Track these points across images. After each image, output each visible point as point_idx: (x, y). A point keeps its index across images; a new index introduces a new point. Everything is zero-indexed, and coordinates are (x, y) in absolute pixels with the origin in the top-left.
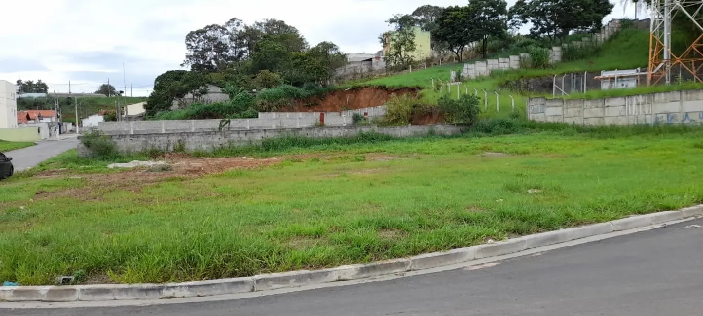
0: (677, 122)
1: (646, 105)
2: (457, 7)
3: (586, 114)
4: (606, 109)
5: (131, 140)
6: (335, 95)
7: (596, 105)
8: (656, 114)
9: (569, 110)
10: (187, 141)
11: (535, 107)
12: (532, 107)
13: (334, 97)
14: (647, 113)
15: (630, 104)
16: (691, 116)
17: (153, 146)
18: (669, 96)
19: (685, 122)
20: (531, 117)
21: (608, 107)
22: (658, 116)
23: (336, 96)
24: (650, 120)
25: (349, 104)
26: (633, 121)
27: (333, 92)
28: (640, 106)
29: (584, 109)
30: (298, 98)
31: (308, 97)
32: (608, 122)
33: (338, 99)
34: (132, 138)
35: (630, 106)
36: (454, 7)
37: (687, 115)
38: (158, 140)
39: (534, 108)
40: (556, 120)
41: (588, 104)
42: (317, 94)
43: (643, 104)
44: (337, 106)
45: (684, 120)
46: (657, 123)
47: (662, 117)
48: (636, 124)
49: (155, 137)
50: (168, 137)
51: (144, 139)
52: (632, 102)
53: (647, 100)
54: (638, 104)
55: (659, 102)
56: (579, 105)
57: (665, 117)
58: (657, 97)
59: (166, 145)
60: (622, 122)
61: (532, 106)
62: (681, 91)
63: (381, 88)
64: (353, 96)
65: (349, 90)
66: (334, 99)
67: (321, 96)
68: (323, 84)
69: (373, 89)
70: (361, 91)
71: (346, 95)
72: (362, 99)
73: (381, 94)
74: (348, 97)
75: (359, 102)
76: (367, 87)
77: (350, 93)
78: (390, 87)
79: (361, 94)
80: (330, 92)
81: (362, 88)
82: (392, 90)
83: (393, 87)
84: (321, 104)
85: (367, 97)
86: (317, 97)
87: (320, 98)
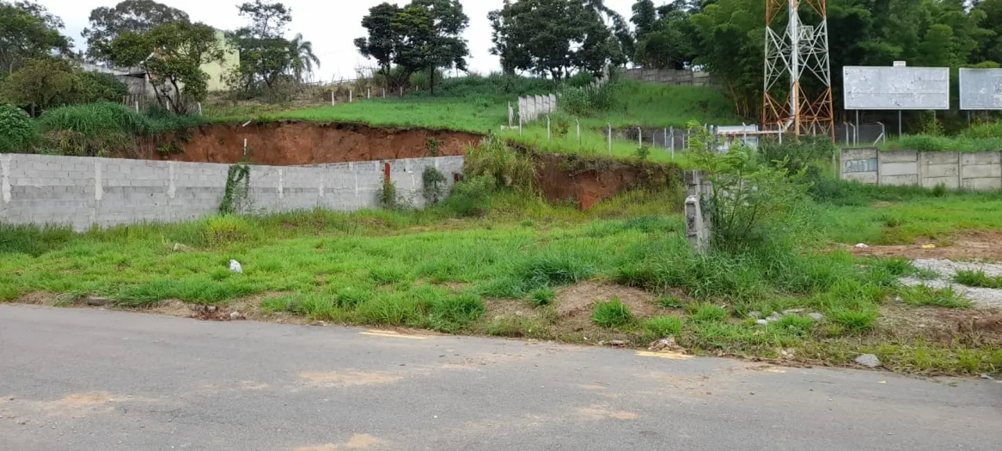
6: (210, 135)
7: (989, 160)
9: (930, 167)
11: (855, 162)
12: (849, 163)
13: (209, 139)
20: (846, 177)
23: (213, 136)
27: (204, 128)
29: (963, 166)
33: (217, 143)
39: (852, 164)
42: (177, 129)
44: (219, 157)
56: (951, 161)
61: (850, 160)
63: (339, 126)
64: (258, 140)
65: (246, 126)
66: (207, 142)
67: (183, 134)
68: (179, 109)
69: (310, 128)
70: (279, 129)
71: (240, 136)
72: (290, 145)
73: (343, 137)
74: (245, 140)
75: (278, 150)
76: (294, 123)
77: (249, 133)
78: (382, 125)
79: (281, 134)
80: (200, 128)
81: (278, 124)
82: (389, 131)
83: (393, 126)
84: (184, 149)
85: (301, 141)
86: (176, 134)
87: (182, 139)
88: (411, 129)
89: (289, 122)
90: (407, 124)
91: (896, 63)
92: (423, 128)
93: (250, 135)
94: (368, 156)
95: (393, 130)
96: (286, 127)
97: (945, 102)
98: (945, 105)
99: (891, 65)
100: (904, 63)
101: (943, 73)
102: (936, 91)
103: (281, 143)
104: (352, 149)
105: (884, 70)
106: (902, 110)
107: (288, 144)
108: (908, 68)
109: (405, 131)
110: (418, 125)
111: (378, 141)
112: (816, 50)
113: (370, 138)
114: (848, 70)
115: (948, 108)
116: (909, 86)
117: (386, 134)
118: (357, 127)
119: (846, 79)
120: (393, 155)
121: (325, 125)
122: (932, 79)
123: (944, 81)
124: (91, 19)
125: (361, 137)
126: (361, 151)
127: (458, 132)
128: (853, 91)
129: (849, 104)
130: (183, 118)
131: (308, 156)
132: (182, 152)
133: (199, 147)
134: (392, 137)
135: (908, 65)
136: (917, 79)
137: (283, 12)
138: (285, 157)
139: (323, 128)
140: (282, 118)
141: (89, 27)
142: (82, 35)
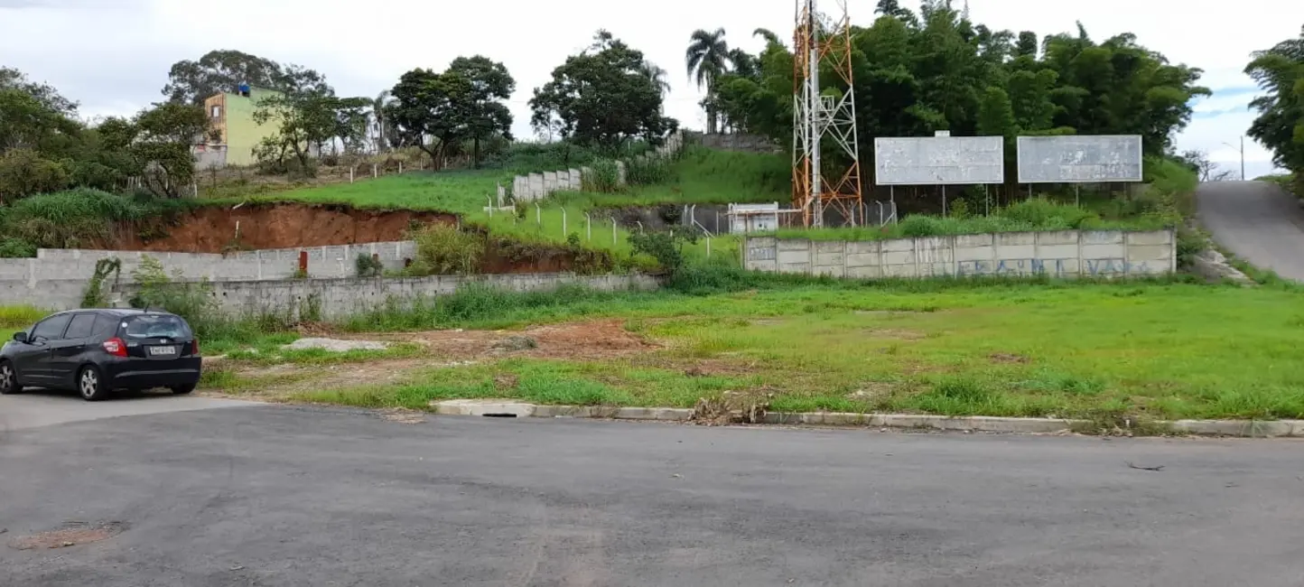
0: (990, 271)
1: (944, 251)
2: (430, 72)
3: (850, 261)
4: (884, 255)
5: (225, 294)
6: (201, 217)
8: (960, 262)
9: (820, 255)
10: (322, 298)
11: (757, 250)
12: (752, 251)
13: (200, 222)
14: (946, 260)
15: (920, 248)
16: (1009, 265)
17: (264, 309)
18: (976, 239)
19: (1000, 271)
20: (750, 266)
21: (886, 252)
22: (963, 264)
23: (205, 219)
24: (951, 270)
25: (242, 237)
26: (923, 272)
27: (196, 211)
28: (936, 251)
29: (847, 255)
30: (121, 219)
31: (146, 218)
32: (889, 272)
33: (209, 226)
34: (227, 291)
35: (921, 252)
36: (425, 70)
37: (1002, 264)
38: (273, 294)
39: (755, 252)
40: (800, 270)
41: (854, 247)
42: (163, 213)
43: (941, 248)
44: (210, 241)
45: (998, 269)
46: (961, 273)
47: (969, 266)
48: (930, 273)
49: (268, 288)
50: (291, 289)
51: (247, 293)
52: (923, 245)
53: (945, 244)
54: (933, 249)
55: (962, 246)
56: (837, 249)
57: (972, 266)
58: (960, 240)
59: (287, 308)
60: (908, 272)
61: (753, 248)
62: (993, 234)
63: (331, 207)
64: (250, 221)
65: (238, 208)
66: (200, 226)
67: (170, 217)
68: (170, 191)
69: (303, 210)
70: (272, 211)
71: (232, 218)
72: (280, 227)
73: (333, 219)
74: (238, 223)
75: (270, 233)
76: (288, 204)
77: (241, 215)
78: (365, 206)
79: (273, 216)
80: (191, 210)
81: (272, 205)
82: (373, 213)
83: (376, 208)
84: (171, 234)
85: (292, 223)
86: (162, 218)
87: (169, 223)
88: (394, 211)
89: (283, 203)
90: (391, 206)
91: (938, 133)
92: (408, 210)
93: (244, 217)
94: (351, 239)
95: (376, 212)
96: (280, 209)
97: (998, 175)
98: (999, 178)
99: (933, 135)
100: (947, 133)
101: (997, 143)
102: (988, 164)
103: (273, 226)
104: (338, 232)
105: (924, 141)
106: (946, 186)
107: (279, 226)
108: (954, 139)
109: (388, 213)
110: (403, 205)
111: (363, 223)
112: (835, 122)
113: (355, 220)
114: (880, 142)
115: (1002, 182)
116: (954, 157)
117: (371, 216)
118: (345, 209)
119: (877, 151)
120: (375, 238)
121: (317, 207)
122: (983, 150)
123: (998, 151)
124: (172, 74)
125: (348, 219)
126: (346, 234)
127: (443, 213)
128: (886, 166)
129: (882, 178)
130: (172, 202)
131: (297, 239)
132: (169, 236)
133: (188, 230)
134: (375, 219)
135: (952, 135)
136: (963, 150)
137: (317, 79)
138: (274, 240)
139: (315, 209)
140: (276, 199)
141: (170, 83)
142: (163, 92)
